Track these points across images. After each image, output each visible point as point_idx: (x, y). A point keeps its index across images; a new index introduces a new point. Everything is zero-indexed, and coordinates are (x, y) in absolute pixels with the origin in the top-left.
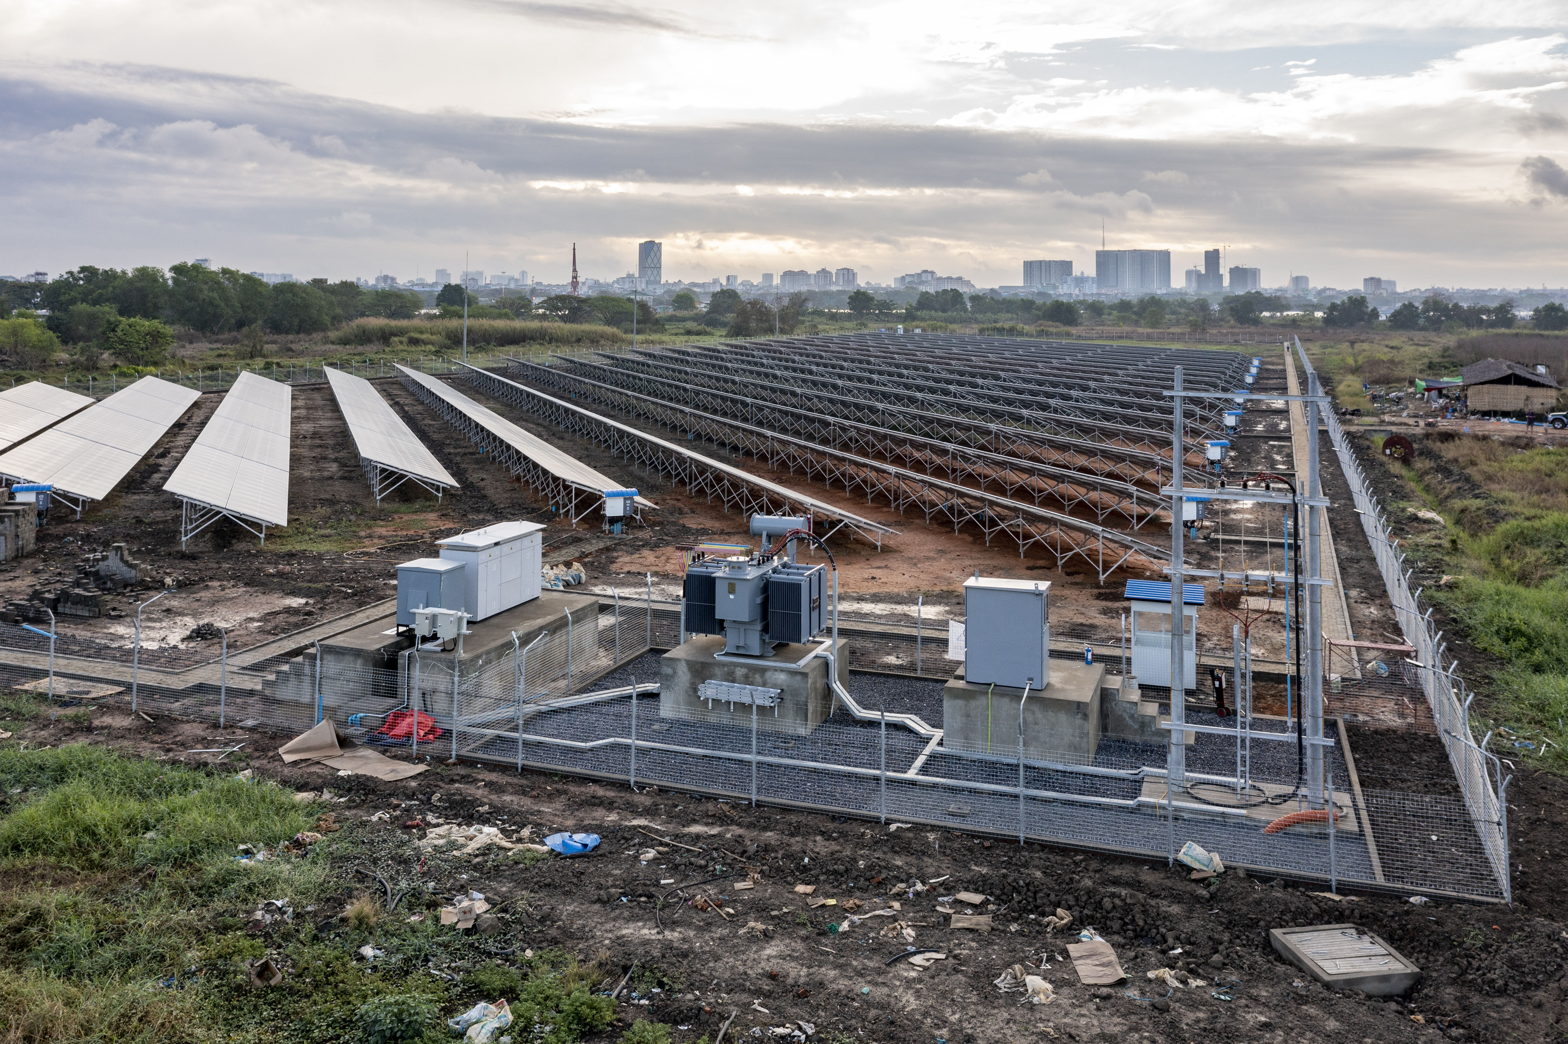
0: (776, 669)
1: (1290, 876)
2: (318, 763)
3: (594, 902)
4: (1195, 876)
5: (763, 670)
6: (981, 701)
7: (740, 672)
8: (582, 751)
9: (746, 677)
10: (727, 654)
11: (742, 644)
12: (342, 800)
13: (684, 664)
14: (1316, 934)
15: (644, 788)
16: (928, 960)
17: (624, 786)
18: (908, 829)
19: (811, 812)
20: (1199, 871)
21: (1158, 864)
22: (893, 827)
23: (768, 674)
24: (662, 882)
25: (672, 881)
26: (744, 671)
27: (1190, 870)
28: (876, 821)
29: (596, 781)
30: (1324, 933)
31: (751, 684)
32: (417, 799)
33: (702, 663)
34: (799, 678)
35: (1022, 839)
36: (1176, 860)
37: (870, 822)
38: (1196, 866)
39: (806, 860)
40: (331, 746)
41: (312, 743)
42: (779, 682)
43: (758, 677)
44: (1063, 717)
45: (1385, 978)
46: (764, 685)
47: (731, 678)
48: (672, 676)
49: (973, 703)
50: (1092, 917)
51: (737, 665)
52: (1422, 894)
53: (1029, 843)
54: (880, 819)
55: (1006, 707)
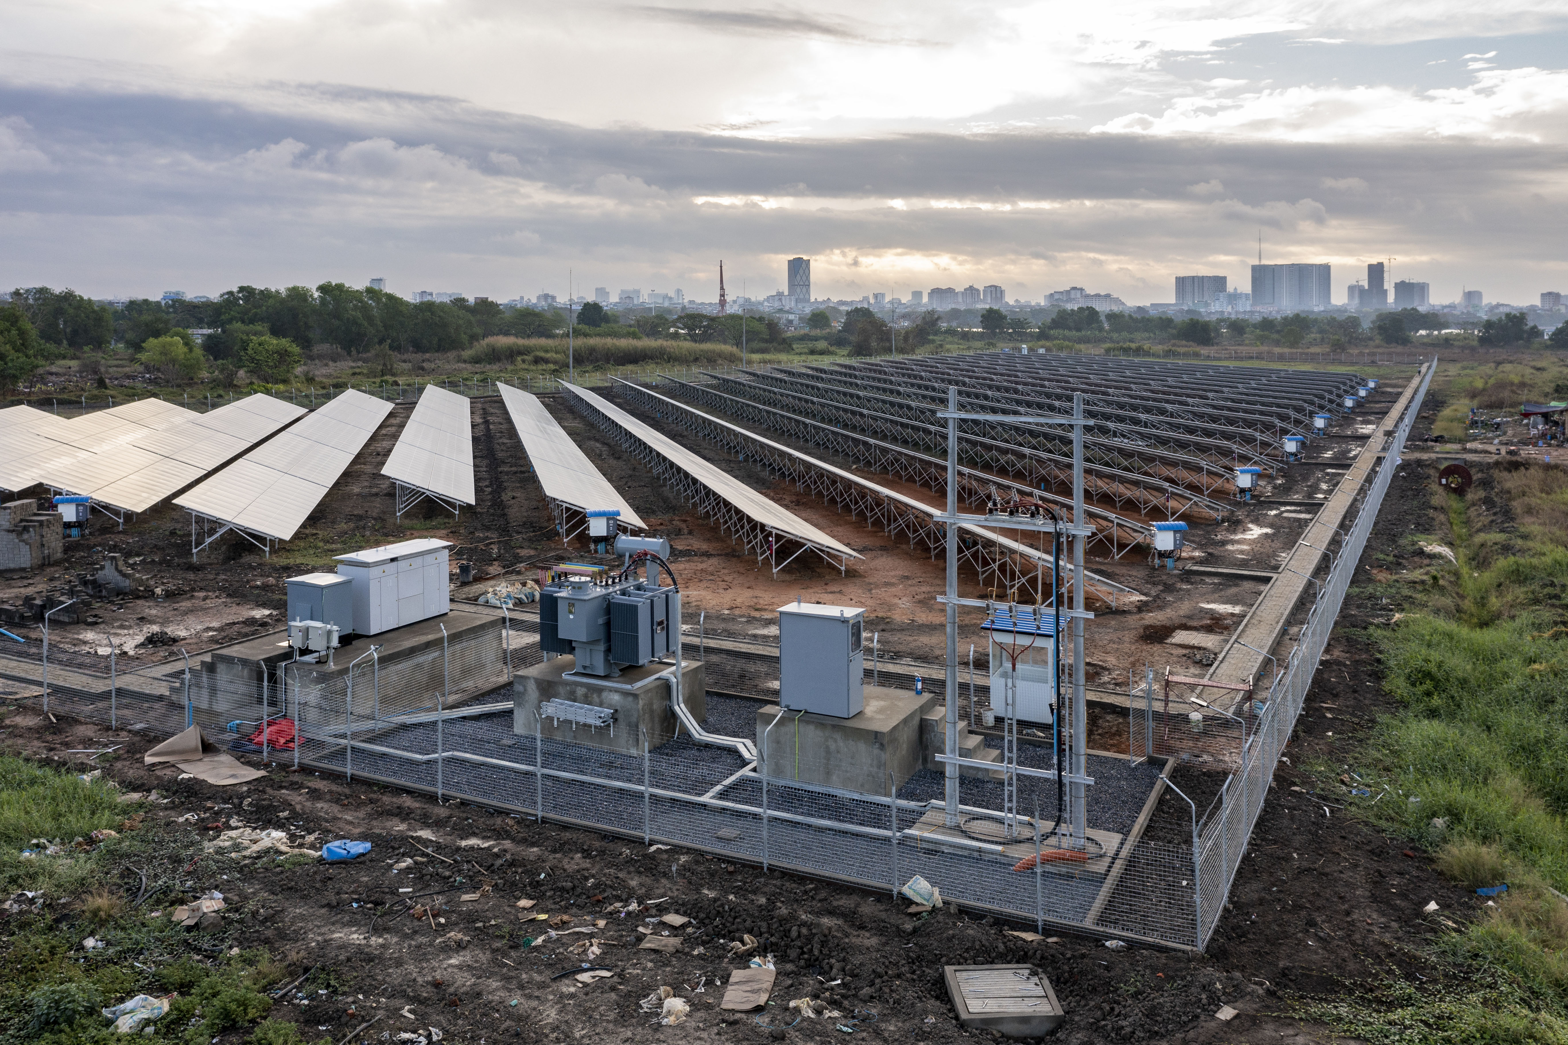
0: (611, 690)
1: (1001, 913)
2: (173, 766)
3: (323, 907)
4: (913, 909)
5: (600, 690)
6: (789, 728)
7: (580, 691)
8: (417, 763)
9: (586, 696)
10: (575, 674)
11: (588, 664)
12: (165, 801)
13: (533, 681)
14: (987, 972)
15: (448, 800)
17: (432, 798)
18: (666, 851)
20: (917, 904)
21: (883, 896)
22: (653, 848)
23: (605, 694)
24: (401, 890)
25: (410, 890)
26: (584, 690)
27: (909, 902)
28: (639, 842)
29: (409, 792)
30: (996, 972)
31: (588, 703)
32: (232, 803)
33: (548, 682)
34: (630, 699)
35: (765, 866)
36: (900, 893)
37: (634, 842)
38: (918, 900)
39: (543, 876)
40: (195, 750)
41: (175, 746)
42: (614, 702)
43: (595, 697)
44: (862, 747)
45: (1025, 1020)
46: (601, 705)
47: (572, 697)
48: (525, 695)
49: (783, 729)
50: (776, 944)
51: (581, 684)
52: (1120, 938)
53: (772, 869)
54: (647, 840)
55: (812, 733)
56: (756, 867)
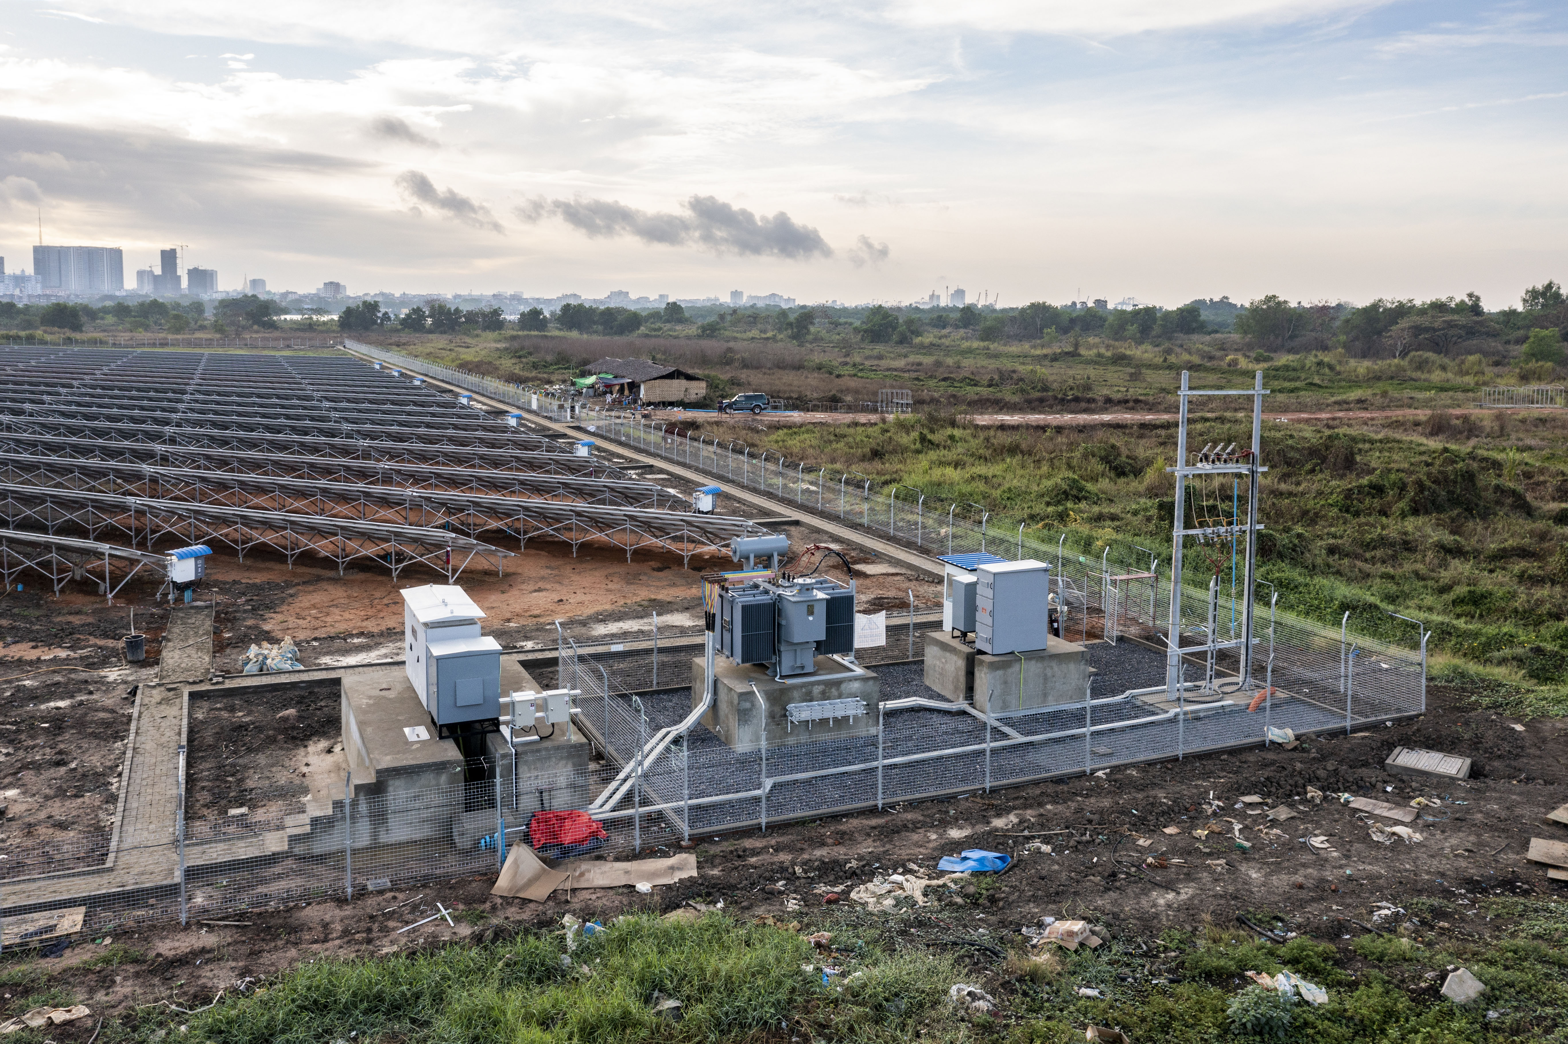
0: (850, 679)
1: (1326, 730)
5: (839, 683)
6: (1016, 668)
7: (817, 690)
9: (823, 693)
10: (784, 677)
11: (798, 664)
12: (720, 905)
17: (875, 811)
18: (1111, 773)
19: (1034, 783)
21: (1258, 747)
22: (1101, 775)
23: (843, 686)
24: (1094, 862)
25: (1096, 858)
28: (1081, 775)
29: (843, 816)
34: (871, 683)
35: (1179, 756)
37: (1079, 777)
39: (1135, 812)
41: (528, 874)
42: (854, 690)
43: (834, 691)
46: (840, 697)
47: (809, 698)
49: (1010, 671)
54: (1088, 772)
55: (1033, 668)
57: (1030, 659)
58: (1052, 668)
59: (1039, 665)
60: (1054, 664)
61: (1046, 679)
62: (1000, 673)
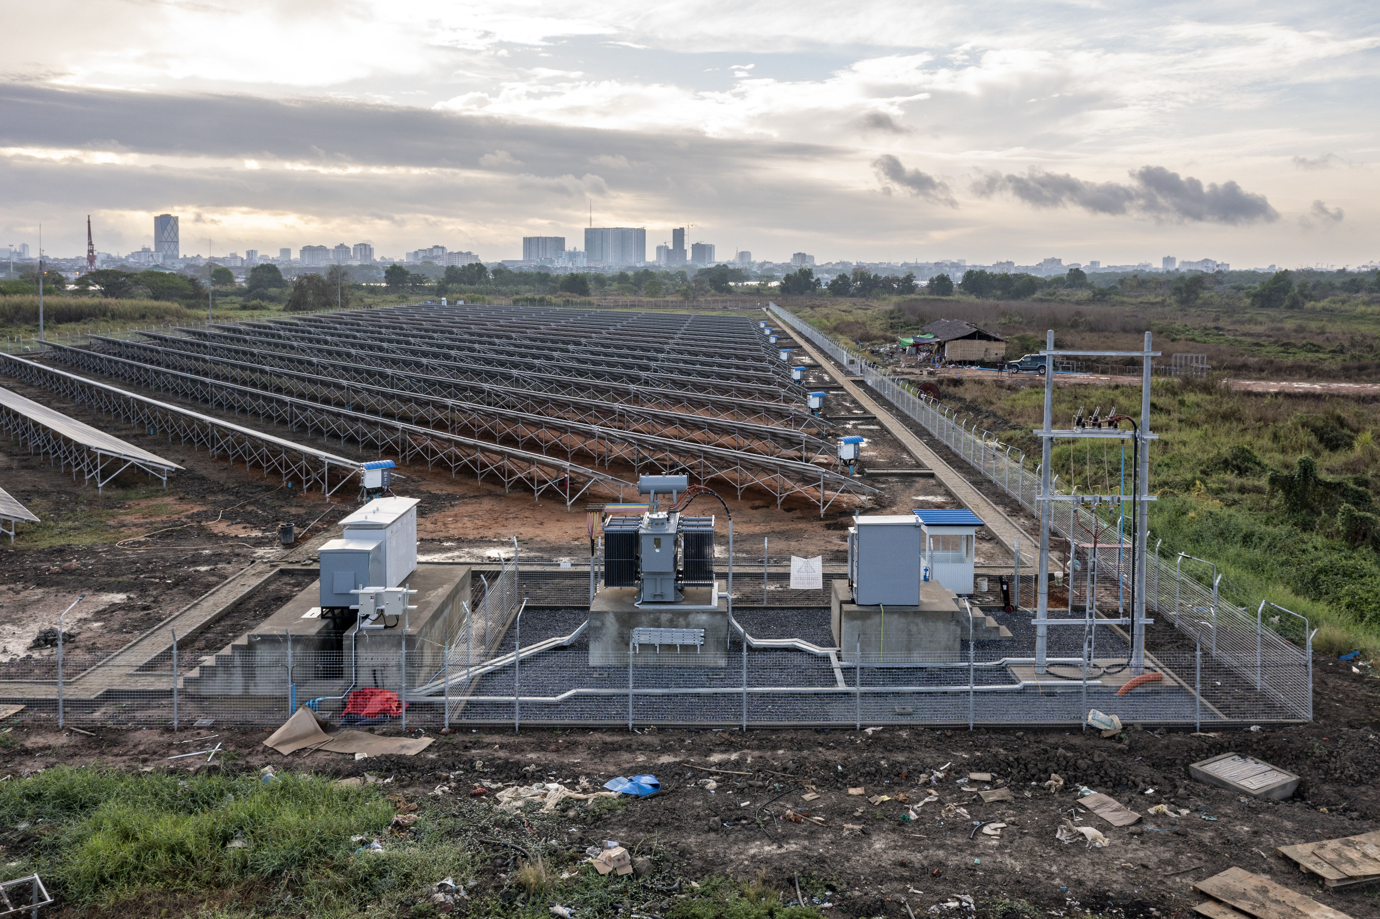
0: (698, 612)
1: (1169, 724)
4: (1105, 735)
5: (686, 614)
6: (875, 620)
7: (665, 618)
9: (671, 621)
10: (644, 603)
11: (658, 592)
12: (388, 780)
13: (611, 615)
14: (1218, 763)
15: (643, 729)
16: (996, 829)
17: (623, 730)
18: (882, 731)
19: (796, 729)
20: (1106, 730)
21: (1076, 730)
22: (869, 731)
23: (691, 617)
24: (742, 805)
25: (748, 803)
26: (669, 616)
27: (1099, 731)
28: (852, 728)
29: (596, 729)
30: (1222, 762)
31: (676, 627)
32: (460, 769)
33: (629, 613)
34: (719, 617)
35: (971, 726)
36: (1088, 725)
37: (848, 730)
38: (1102, 727)
39: (840, 768)
41: (298, 732)
42: (701, 622)
43: (681, 621)
46: (687, 626)
47: (657, 624)
48: (601, 628)
49: (869, 622)
51: (661, 612)
52: (1257, 724)
53: (977, 728)
54: (858, 726)
55: (896, 621)
56: (966, 728)
57: (893, 613)
58: (917, 625)
59: (903, 620)
60: (919, 620)
61: (910, 634)
62: (858, 623)
